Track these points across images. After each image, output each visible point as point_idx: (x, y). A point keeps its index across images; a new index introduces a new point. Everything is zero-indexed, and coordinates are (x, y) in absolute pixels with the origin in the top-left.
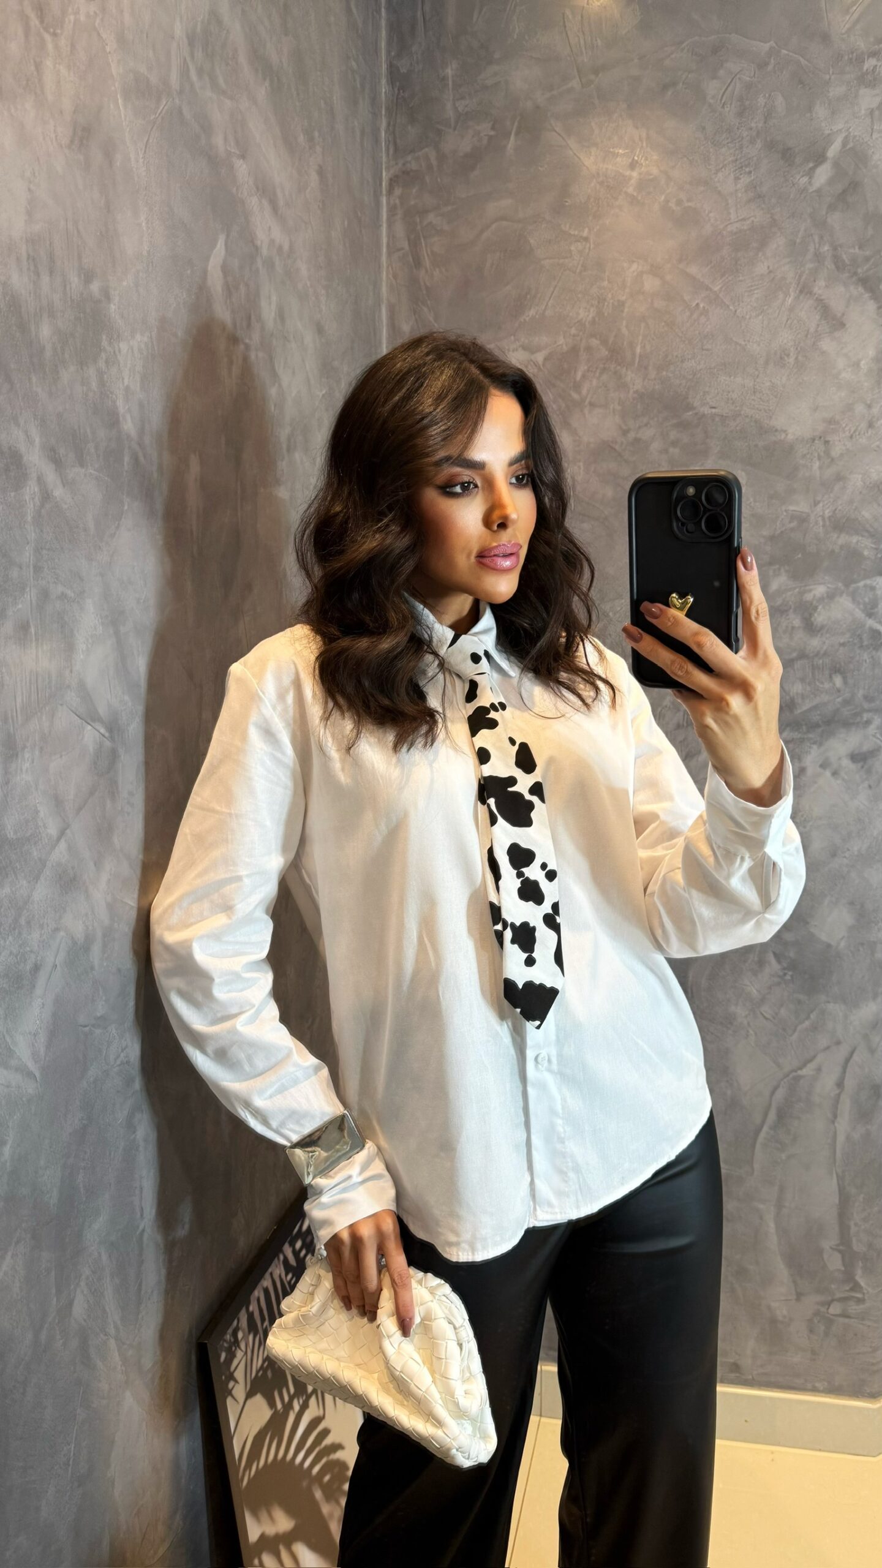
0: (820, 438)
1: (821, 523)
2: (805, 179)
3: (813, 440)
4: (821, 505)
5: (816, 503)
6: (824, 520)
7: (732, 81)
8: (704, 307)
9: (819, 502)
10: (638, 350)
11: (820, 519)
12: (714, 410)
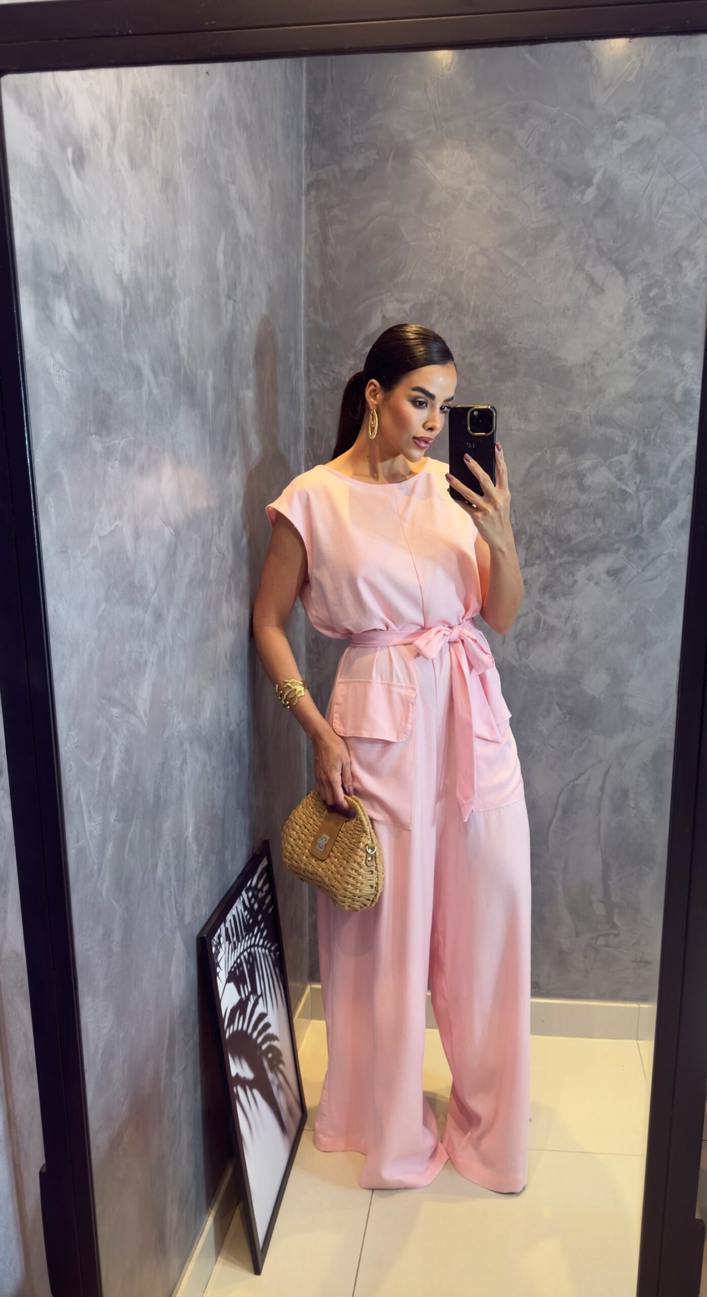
0: (588, 364)
1: (589, 420)
2: (579, 197)
3: (584, 365)
4: (589, 408)
5: (585, 407)
6: (590, 418)
7: (533, 132)
8: (515, 277)
9: (587, 406)
10: (472, 304)
11: (588, 417)
12: (521, 345)
